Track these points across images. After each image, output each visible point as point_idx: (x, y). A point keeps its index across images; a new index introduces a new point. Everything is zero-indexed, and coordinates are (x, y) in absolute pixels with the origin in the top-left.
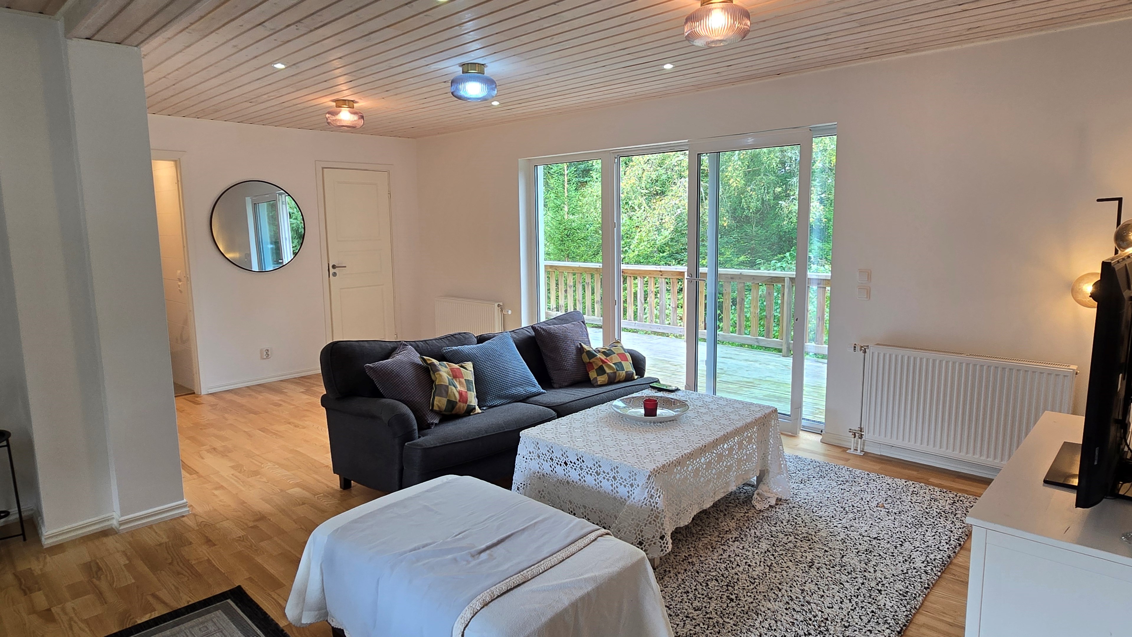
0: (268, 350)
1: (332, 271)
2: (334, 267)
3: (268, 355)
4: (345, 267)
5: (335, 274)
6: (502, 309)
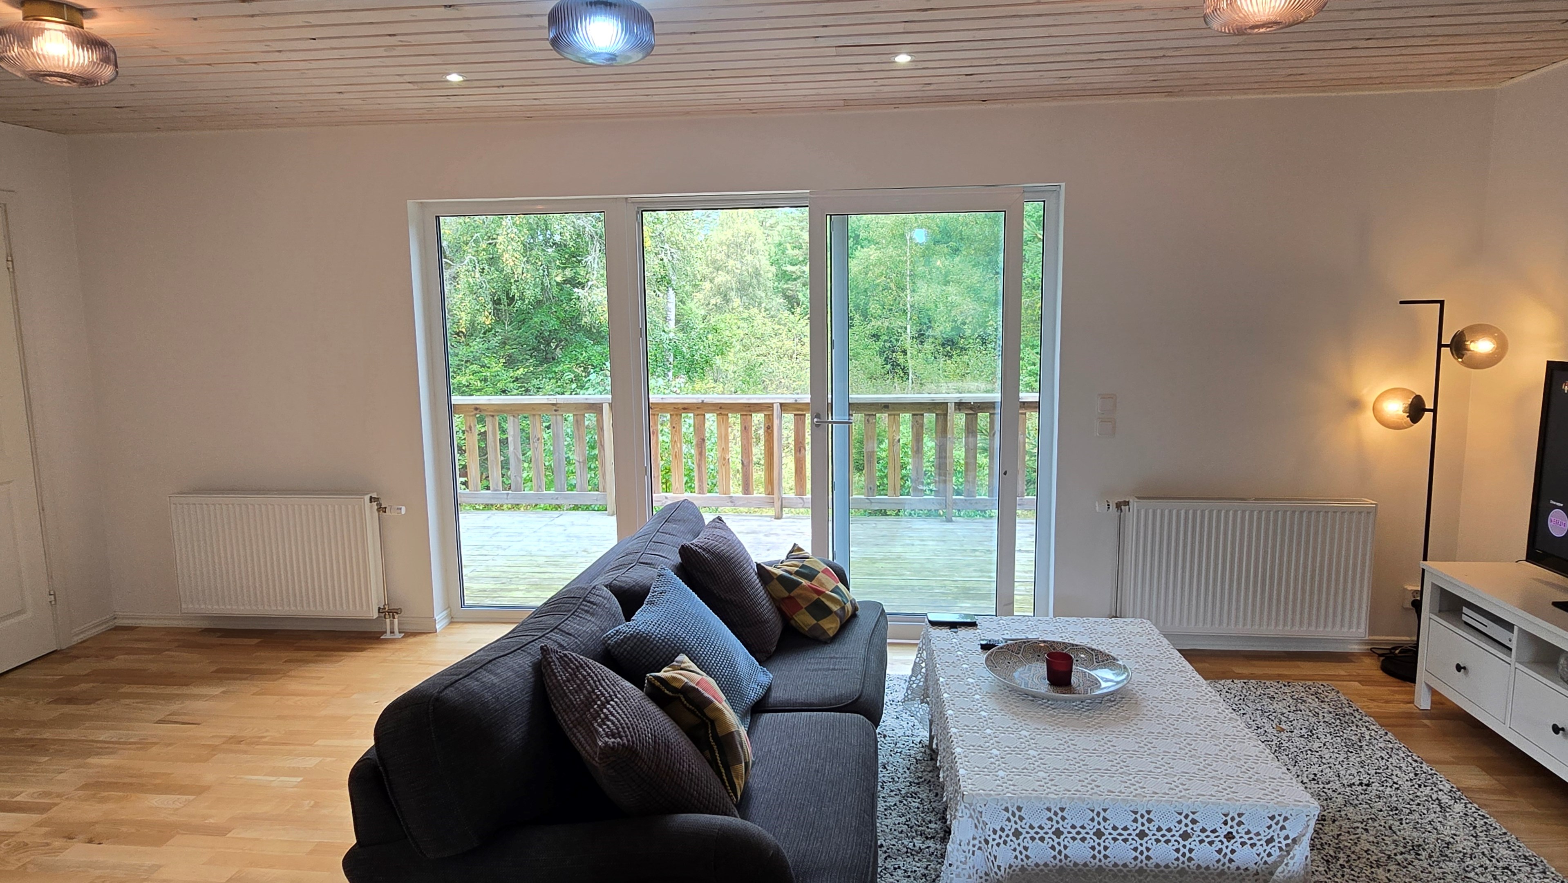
6: (381, 505)
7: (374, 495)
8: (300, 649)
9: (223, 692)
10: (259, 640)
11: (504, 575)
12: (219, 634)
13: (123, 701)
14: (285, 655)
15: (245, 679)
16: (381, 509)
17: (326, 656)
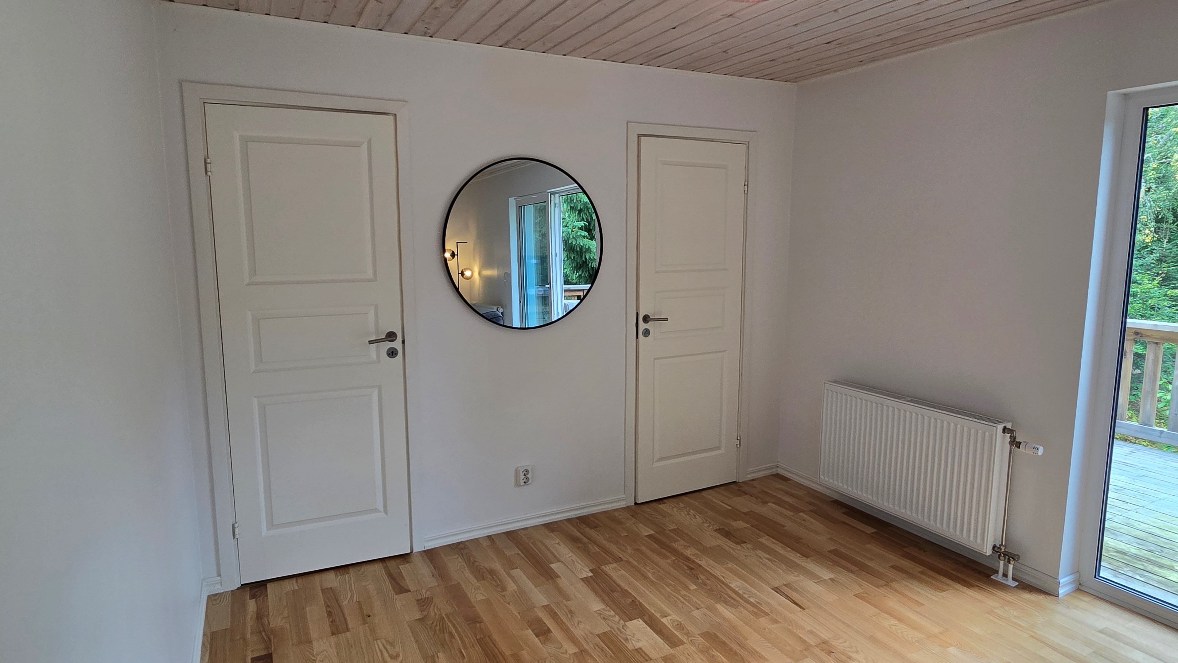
0: (527, 471)
1: (642, 326)
2: (646, 319)
3: (527, 479)
4: (666, 319)
5: (647, 333)
6: (1015, 438)
7: (1009, 426)
8: (908, 556)
9: (831, 579)
10: (876, 530)
11: (1151, 539)
12: (844, 510)
13: (759, 553)
14: (894, 558)
15: (852, 572)
16: (1015, 443)
17: (929, 576)
